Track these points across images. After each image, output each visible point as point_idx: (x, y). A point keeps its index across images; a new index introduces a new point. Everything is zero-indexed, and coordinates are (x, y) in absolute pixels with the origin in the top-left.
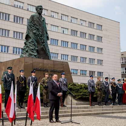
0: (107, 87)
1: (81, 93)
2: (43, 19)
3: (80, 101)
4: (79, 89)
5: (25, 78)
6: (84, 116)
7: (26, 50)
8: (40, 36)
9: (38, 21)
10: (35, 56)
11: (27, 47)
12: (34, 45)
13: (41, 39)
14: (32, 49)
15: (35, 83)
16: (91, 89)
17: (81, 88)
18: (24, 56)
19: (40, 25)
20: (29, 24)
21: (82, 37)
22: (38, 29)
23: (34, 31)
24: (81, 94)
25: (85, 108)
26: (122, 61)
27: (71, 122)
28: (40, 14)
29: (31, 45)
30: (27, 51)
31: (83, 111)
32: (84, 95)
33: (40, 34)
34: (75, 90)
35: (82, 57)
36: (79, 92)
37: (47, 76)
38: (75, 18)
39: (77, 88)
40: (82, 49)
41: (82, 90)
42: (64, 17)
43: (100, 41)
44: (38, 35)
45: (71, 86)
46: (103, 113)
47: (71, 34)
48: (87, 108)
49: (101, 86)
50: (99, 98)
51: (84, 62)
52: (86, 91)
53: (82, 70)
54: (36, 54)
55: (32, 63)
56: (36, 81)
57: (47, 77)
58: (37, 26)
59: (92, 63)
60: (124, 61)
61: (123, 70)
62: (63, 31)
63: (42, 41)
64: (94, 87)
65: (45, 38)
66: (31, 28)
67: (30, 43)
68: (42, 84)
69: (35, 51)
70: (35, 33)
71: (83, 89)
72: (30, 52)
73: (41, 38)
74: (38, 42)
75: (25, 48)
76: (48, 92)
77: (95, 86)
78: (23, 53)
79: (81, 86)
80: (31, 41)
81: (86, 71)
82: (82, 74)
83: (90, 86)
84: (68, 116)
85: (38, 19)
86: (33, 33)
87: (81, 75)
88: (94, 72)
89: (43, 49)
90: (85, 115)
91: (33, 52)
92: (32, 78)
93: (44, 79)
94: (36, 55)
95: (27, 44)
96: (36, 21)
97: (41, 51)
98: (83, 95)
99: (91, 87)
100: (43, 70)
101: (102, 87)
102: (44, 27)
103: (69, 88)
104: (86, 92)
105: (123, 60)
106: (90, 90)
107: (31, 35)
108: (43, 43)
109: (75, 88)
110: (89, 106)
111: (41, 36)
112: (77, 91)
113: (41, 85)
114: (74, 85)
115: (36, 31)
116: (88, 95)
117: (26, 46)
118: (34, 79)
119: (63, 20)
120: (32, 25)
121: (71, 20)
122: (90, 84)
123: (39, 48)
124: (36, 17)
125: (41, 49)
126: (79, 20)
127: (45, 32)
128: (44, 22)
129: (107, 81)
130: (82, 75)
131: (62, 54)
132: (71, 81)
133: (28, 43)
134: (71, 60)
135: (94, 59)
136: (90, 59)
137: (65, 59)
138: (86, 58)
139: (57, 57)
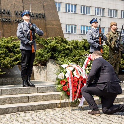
4: (71, 49)
17: (75, 48)
35: (98, 8)
51: (100, 14)
59: (114, 16)
101: (119, 44)
131: (66, 4)
134: (81, 13)
135: (117, 10)
136: (110, 10)
137: (72, 11)
138: (104, 9)
139: (59, 8)
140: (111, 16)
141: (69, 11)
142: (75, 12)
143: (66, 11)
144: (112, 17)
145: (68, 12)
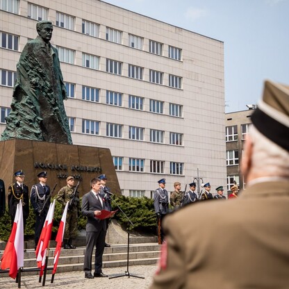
1: (139, 216)
2: (53, 53)
3: (137, 235)
4: (135, 208)
5: (26, 188)
6: (148, 266)
7: (17, 121)
8: (46, 90)
9: (42, 57)
10: (37, 135)
11: (17, 115)
12: (35, 111)
13: (48, 96)
14: (30, 121)
15: (46, 197)
16: (161, 208)
17: (139, 207)
18: (12, 134)
19: (47, 65)
20: (21, 64)
21: (133, 76)
22: (42, 75)
23: (34, 80)
24: (140, 219)
25: (149, 248)
26: (228, 136)
27: (128, 275)
28: (46, 40)
29: (27, 110)
30: (18, 125)
31: (146, 256)
32: (147, 221)
33: (47, 85)
34: (126, 210)
35: (134, 127)
36: (135, 214)
37: (70, 182)
38: (116, 30)
39: (132, 206)
40: (133, 107)
41: (141, 211)
42: (88, 28)
43: (176, 86)
44: (43, 87)
45: (118, 201)
47: (107, 70)
48: (153, 248)
49: (181, 202)
51: (138, 138)
52: (150, 212)
53: (134, 159)
54: (38, 132)
55: (33, 153)
56: (47, 194)
57: (71, 185)
58: (40, 67)
59: (158, 141)
60: (233, 135)
61: (231, 157)
62: (88, 62)
63: (52, 101)
64: (168, 204)
65: (59, 95)
66: (27, 71)
67: (23, 105)
68: (60, 199)
69: (36, 125)
70: (36, 84)
71: (144, 208)
72: (24, 127)
73: (49, 94)
74: (42, 103)
75: (12, 116)
76: (72, 216)
77: (169, 201)
78: (8, 130)
79: (139, 202)
80: (27, 102)
81: (142, 160)
82: (134, 167)
83: (160, 203)
84: (115, 267)
85: (42, 53)
86: (31, 83)
87: (132, 171)
88: (162, 162)
89: (53, 119)
90: (149, 264)
91: (31, 126)
92: (40, 188)
93: (64, 190)
94: (39, 134)
95: (18, 109)
96: (38, 56)
97: (49, 123)
98: (143, 220)
99: (161, 205)
100: (56, 166)
102: (55, 71)
103: (114, 206)
104: (149, 215)
105: (230, 133)
106: (158, 211)
107: (27, 87)
108: (54, 106)
109: (127, 206)
110: (157, 244)
111: (50, 91)
112: (131, 212)
113: (59, 201)
114: (125, 199)
115: (38, 78)
116: (154, 221)
117: (16, 113)
118: (45, 189)
119: (88, 35)
120: (30, 65)
121: (107, 35)
122: (159, 198)
123: (45, 117)
124: (37, 48)
125: (50, 119)
126: (125, 35)
127: (58, 81)
128: (56, 59)
129: (193, 190)
130: (134, 169)
131: (83, 120)
132: (117, 191)
133: (19, 106)
134: (107, 135)
135: (163, 132)
136: (153, 131)
137: (92, 132)
138: (143, 129)
139: (72, 126)
140: (154, 141)
141: (88, 131)
142: (97, 133)
143: (83, 131)
144: (156, 142)
145: (85, 133)
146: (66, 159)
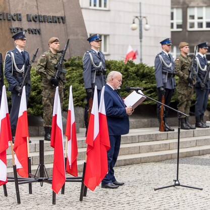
0: (205, 72)
16: (166, 81)
37: (54, 46)
46: (201, 153)
49: (190, 72)
50: (184, 106)
56: (27, 64)
57: (55, 50)
68: (42, 70)
93: (47, 57)
106: (161, 84)
146: (20, 5)
